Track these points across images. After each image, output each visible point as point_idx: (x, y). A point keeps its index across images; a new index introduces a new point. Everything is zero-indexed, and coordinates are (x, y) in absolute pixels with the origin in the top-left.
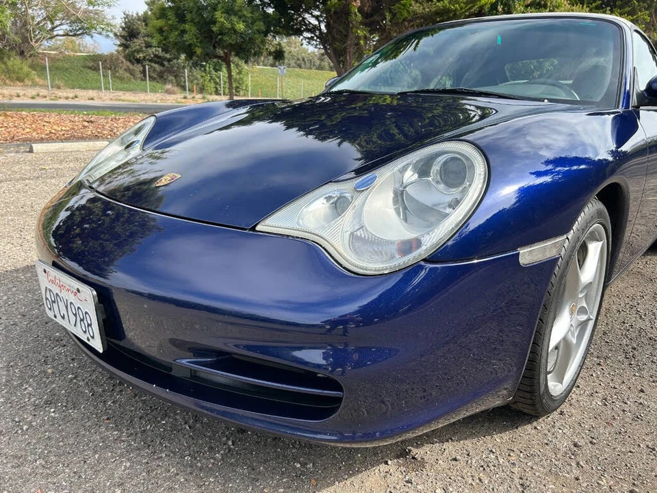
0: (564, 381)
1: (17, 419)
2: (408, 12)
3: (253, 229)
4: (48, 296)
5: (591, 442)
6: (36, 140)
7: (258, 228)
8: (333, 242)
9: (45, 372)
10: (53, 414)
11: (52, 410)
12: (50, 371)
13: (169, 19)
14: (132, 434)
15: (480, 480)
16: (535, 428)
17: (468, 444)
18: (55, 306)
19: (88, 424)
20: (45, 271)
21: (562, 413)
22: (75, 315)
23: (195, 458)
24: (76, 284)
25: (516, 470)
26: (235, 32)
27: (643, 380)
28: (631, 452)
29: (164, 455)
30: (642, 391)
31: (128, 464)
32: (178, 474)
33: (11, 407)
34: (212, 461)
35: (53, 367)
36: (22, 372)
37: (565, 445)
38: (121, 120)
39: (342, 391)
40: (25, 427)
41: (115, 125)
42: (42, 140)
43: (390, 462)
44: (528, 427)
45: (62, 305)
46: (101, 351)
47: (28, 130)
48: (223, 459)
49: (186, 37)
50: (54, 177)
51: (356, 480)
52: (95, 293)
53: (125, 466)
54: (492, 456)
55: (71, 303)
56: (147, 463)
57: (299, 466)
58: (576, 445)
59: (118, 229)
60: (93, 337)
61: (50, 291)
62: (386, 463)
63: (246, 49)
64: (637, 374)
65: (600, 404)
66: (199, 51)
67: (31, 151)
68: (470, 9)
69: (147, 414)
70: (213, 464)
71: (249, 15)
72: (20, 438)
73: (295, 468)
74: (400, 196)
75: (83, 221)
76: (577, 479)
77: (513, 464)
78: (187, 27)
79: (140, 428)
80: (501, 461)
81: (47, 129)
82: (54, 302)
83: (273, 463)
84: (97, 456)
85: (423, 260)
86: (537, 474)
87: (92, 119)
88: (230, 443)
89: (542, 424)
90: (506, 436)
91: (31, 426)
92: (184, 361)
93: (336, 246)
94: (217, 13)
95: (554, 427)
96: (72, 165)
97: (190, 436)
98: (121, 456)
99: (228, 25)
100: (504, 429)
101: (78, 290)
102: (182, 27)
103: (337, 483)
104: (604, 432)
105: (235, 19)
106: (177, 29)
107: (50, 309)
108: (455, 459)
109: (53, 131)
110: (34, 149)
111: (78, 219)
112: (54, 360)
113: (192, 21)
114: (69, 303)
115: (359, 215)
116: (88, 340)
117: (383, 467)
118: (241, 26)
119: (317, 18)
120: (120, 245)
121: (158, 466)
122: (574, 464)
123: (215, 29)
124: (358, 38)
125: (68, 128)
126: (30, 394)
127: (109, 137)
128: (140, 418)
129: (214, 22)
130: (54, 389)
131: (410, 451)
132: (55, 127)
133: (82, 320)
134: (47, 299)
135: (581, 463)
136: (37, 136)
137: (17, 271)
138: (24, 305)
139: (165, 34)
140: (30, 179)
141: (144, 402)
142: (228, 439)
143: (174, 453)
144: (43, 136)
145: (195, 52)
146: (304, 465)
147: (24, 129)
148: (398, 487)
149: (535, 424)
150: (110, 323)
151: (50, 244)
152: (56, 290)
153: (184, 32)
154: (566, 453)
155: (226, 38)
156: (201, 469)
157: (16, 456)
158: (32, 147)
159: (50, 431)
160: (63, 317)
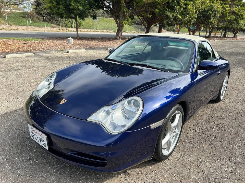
0: (170, 151)
1: (22, 164)
2: (142, 2)
5: (174, 168)
6: (6, 52)
7: (87, 120)
8: (105, 124)
10: (31, 163)
11: (31, 161)
12: (28, 149)
13: (54, 4)
14: (54, 168)
15: (144, 178)
16: (161, 164)
17: (143, 169)
18: (34, 136)
19: (42, 165)
20: (31, 128)
21: (169, 159)
22: (40, 140)
23: (71, 175)
24: (41, 133)
25: (153, 176)
26: (79, 9)
28: (183, 170)
29: (63, 174)
30: (192, 152)
31: (54, 176)
32: (67, 179)
33: (20, 161)
34: (76, 175)
36: (20, 149)
37: (167, 168)
38: (37, 43)
40: (25, 167)
41: (35, 45)
42: (8, 53)
43: (122, 174)
44: (159, 164)
45: (36, 137)
46: (48, 150)
47: (3, 48)
48: (78, 174)
49: (60, 10)
51: (113, 179)
52: (46, 136)
53: (53, 177)
54: (148, 172)
56: (59, 176)
57: (98, 176)
58: (170, 168)
60: (46, 146)
61: (33, 133)
62: (121, 174)
63: (82, 15)
64: (192, 147)
65: (180, 156)
66: (65, 16)
67: (5, 57)
68: (164, 2)
69: (58, 162)
70: (76, 176)
71: (84, 3)
72: (24, 170)
73: (97, 176)
74: (124, 109)
76: (168, 178)
77: (153, 174)
78: (60, 6)
79: (56, 166)
80: (150, 173)
81: (10, 48)
83: (92, 175)
84: (45, 174)
85: (127, 130)
86: (158, 176)
87: (26, 43)
88: (80, 170)
89: (163, 163)
90: (153, 166)
91: (26, 166)
92: (69, 153)
93: (106, 126)
94: (71, 2)
95: (166, 163)
97: (70, 168)
98: (52, 174)
99: (76, 7)
100: (153, 164)
101: (42, 135)
103: (108, 180)
104: (178, 165)
105: (79, 4)
106: (56, 7)
107: (32, 137)
108: (138, 173)
109: (12, 48)
110: (6, 56)
112: (29, 145)
113: (62, 4)
114: (38, 137)
115: (112, 117)
116: (44, 146)
117: (120, 176)
118: (81, 8)
119: (109, 3)
121: (62, 177)
122: (168, 174)
123: (71, 8)
124: (124, 12)
125: (17, 47)
126: (24, 157)
127: (33, 50)
128: (56, 163)
129: (71, 5)
131: (127, 171)
132: (13, 47)
133: (42, 142)
134: (31, 134)
135: (170, 173)
136: (6, 51)
137: (11, 112)
138: (17, 126)
139: (52, 9)
140: (7, 71)
142: (80, 169)
143: (66, 173)
144: (9, 51)
145: (64, 16)
146: (100, 175)
147: (1, 48)
148: (123, 181)
149: (161, 163)
150: (50, 142)
152: (35, 133)
153: (59, 8)
154: (167, 171)
155: (75, 11)
156: (73, 177)
157: (24, 175)
158: (5, 56)
159: (32, 168)
160: (36, 140)
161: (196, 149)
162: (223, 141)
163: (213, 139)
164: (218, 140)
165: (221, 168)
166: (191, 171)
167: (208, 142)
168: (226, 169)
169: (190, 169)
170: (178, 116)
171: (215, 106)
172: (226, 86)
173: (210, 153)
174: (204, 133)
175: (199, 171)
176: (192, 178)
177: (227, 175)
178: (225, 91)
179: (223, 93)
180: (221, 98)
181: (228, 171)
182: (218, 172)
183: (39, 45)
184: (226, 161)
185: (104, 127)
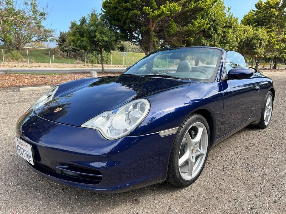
0: (192, 175)
1: (7, 190)
2: (174, 31)
3: (80, 126)
4: (18, 148)
5: (198, 196)
6: (21, 86)
7: (82, 126)
9: (17, 175)
10: (19, 188)
11: (19, 187)
12: (19, 174)
13: (77, 36)
14: (44, 194)
15: (156, 207)
17: (156, 196)
18: (20, 151)
19: (30, 191)
20: (17, 140)
21: (192, 187)
22: (26, 154)
23: (64, 201)
24: (26, 144)
26: (104, 41)
27: (225, 176)
28: (210, 198)
29: (54, 200)
30: (223, 179)
31: (42, 203)
32: (57, 206)
35: (20, 173)
36: (9, 175)
37: (188, 196)
38: (56, 77)
39: (101, 175)
40: (10, 192)
41: (54, 79)
42: (23, 86)
44: (178, 192)
45: (22, 151)
46: (33, 165)
47: (18, 82)
48: (73, 201)
49: (84, 43)
50: (27, 102)
51: (115, 207)
52: (31, 146)
54: (163, 200)
55: (25, 150)
56: (48, 202)
58: (192, 197)
59: (45, 125)
60: (31, 161)
61: (19, 146)
62: (126, 202)
63: (108, 47)
65: (206, 183)
66: (89, 48)
67: (19, 91)
68: (199, 29)
69: (50, 188)
70: (69, 203)
71: (109, 34)
72: (8, 195)
73: (96, 204)
75: (34, 122)
76: (188, 207)
77: (169, 202)
78: (84, 39)
79: (47, 192)
80: (165, 201)
81: (26, 82)
82: (20, 150)
83: (89, 203)
84: (32, 200)
85: (127, 135)
86: (175, 205)
87: (45, 77)
88: (76, 196)
89: (183, 191)
90: (169, 194)
92: (58, 167)
93: (103, 131)
94: (96, 34)
95: (187, 191)
96: (35, 96)
97: (63, 194)
98: (40, 200)
99: (101, 38)
100: (170, 191)
101: (27, 146)
102: (82, 39)
103: (108, 208)
104: (203, 192)
105: (104, 36)
106: (80, 40)
107: (19, 152)
108: (150, 201)
109: (28, 82)
111: (32, 121)
112: (21, 170)
113: (86, 36)
116: (30, 161)
118: (106, 39)
119: (137, 34)
120: (44, 131)
121: (52, 203)
122: (189, 202)
123: (95, 39)
124: (154, 42)
125: (34, 81)
126: (12, 182)
127: (51, 84)
128: (48, 189)
129: (95, 37)
130: (20, 180)
132: (29, 80)
133: (28, 155)
134: (18, 149)
135: (191, 202)
136: (22, 84)
138: (12, 152)
139: (75, 42)
140: (18, 103)
141: (50, 184)
142: (76, 195)
143: (57, 200)
144: (24, 84)
145: (88, 49)
146: (99, 203)
147: (16, 82)
148: (128, 209)
149: (181, 190)
150: (36, 156)
151: (20, 131)
152: (20, 146)
153: (83, 41)
154: (188, 199)
155: (100, 43)
156: (65, 204)
157: (6, 201)
158: (19, 89)
159: (18, 193)
160: (23, 155)
161: (229, 176)
162: (266, 168)
163: (253, 166)
164: (259, 167)
165: (260, 197)
166: (219, 200)
167: (245, 169)
168: (267, 198)
169: (218, 198)
170: (201, 130)
171: (258, 133)
172: (270, 109)
173: (248, 180)
174: (241, 160)
175: (231, 200)
176: (221, 207)
177: (268, 204)
178: (270, 116)
179: (267, 117)
180: (266, 123)
181: (270, 201)
182: (257, 202)
183: (58, 79)
184: (268, 189)
185: (101, 133)
